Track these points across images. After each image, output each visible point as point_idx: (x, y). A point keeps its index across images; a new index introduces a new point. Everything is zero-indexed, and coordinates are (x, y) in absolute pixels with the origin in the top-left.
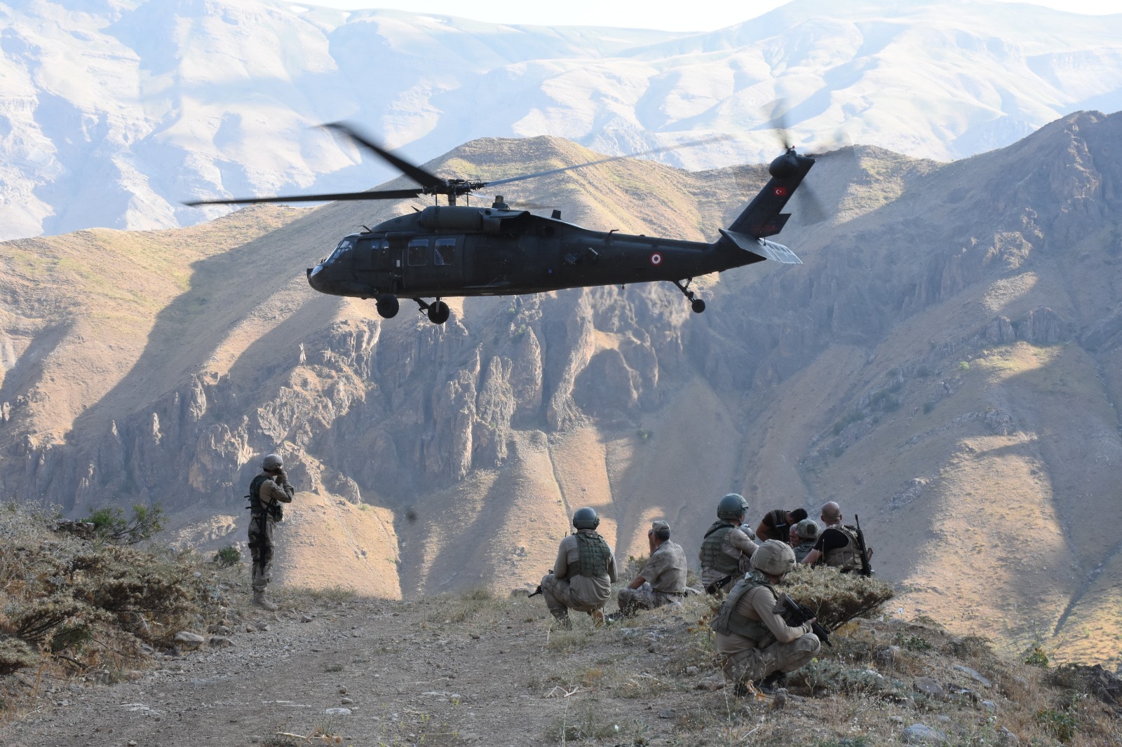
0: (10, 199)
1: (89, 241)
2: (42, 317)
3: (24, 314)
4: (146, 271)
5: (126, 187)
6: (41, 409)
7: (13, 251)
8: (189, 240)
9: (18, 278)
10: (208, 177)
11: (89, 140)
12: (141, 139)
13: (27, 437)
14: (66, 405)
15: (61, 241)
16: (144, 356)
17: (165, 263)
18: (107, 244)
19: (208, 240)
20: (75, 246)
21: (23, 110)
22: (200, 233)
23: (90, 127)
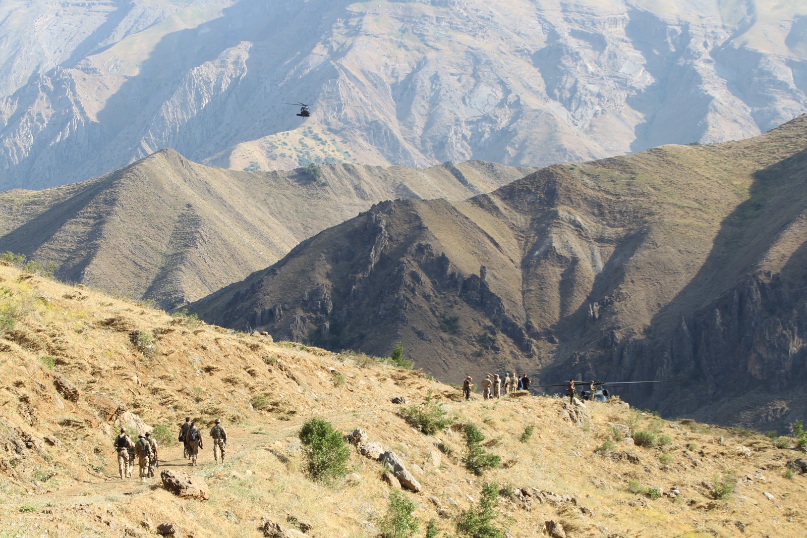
0: (606, 109)
1: (660, 157)
2: (623, 226)
3: (609, 225)
4: (709, 181)
5: (707, 91)
6: (624, 308)
7: (599, 170)
8: (746, 151)
9: (603, 194)
10: (781, 78)
11: (673, 50)
12: (720, 45)
13: (612, 333)
14: (644, 304)
15: (637, 159)
16: (710, 259)
17: (725, 173)
18: (676, 159)
19: (762, 150)
20: (649, 162)
21: (616, 27)
22: (755, 145)
23: (674, 37)
